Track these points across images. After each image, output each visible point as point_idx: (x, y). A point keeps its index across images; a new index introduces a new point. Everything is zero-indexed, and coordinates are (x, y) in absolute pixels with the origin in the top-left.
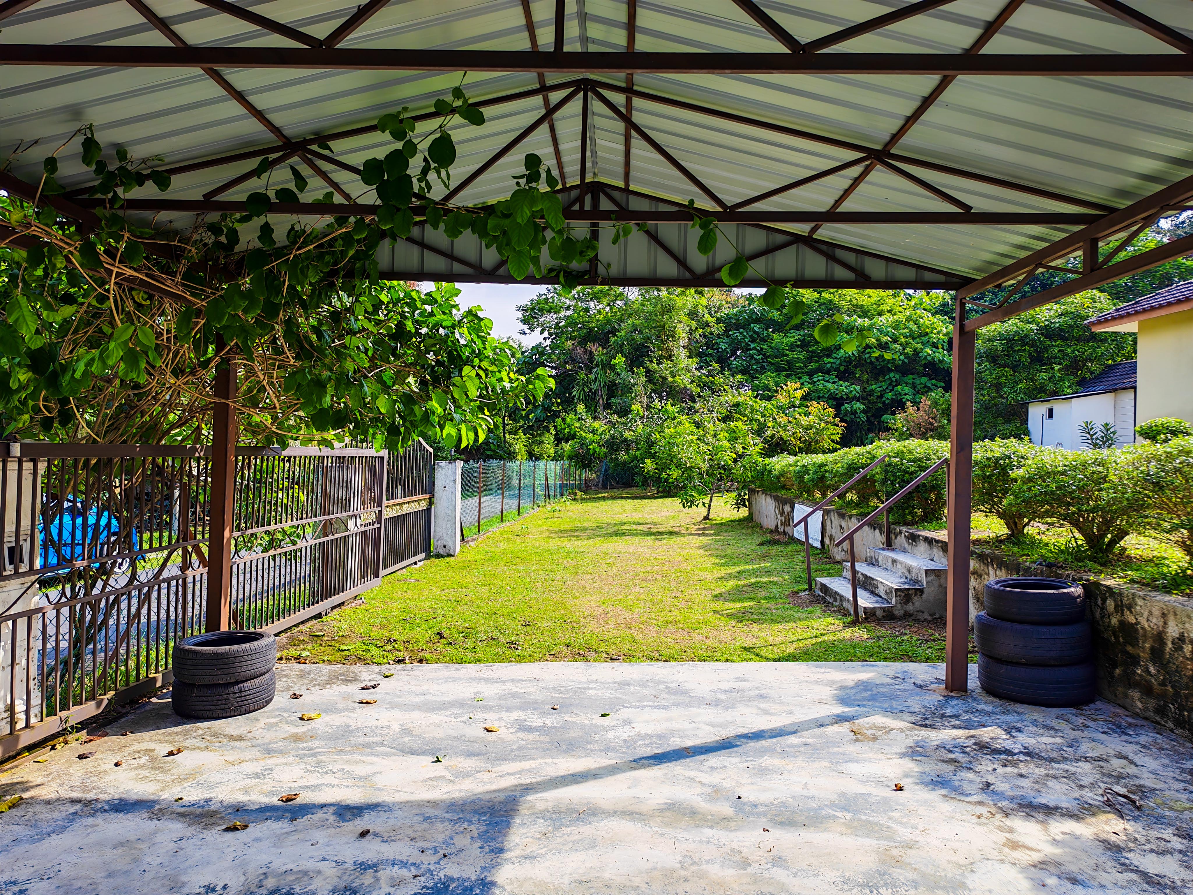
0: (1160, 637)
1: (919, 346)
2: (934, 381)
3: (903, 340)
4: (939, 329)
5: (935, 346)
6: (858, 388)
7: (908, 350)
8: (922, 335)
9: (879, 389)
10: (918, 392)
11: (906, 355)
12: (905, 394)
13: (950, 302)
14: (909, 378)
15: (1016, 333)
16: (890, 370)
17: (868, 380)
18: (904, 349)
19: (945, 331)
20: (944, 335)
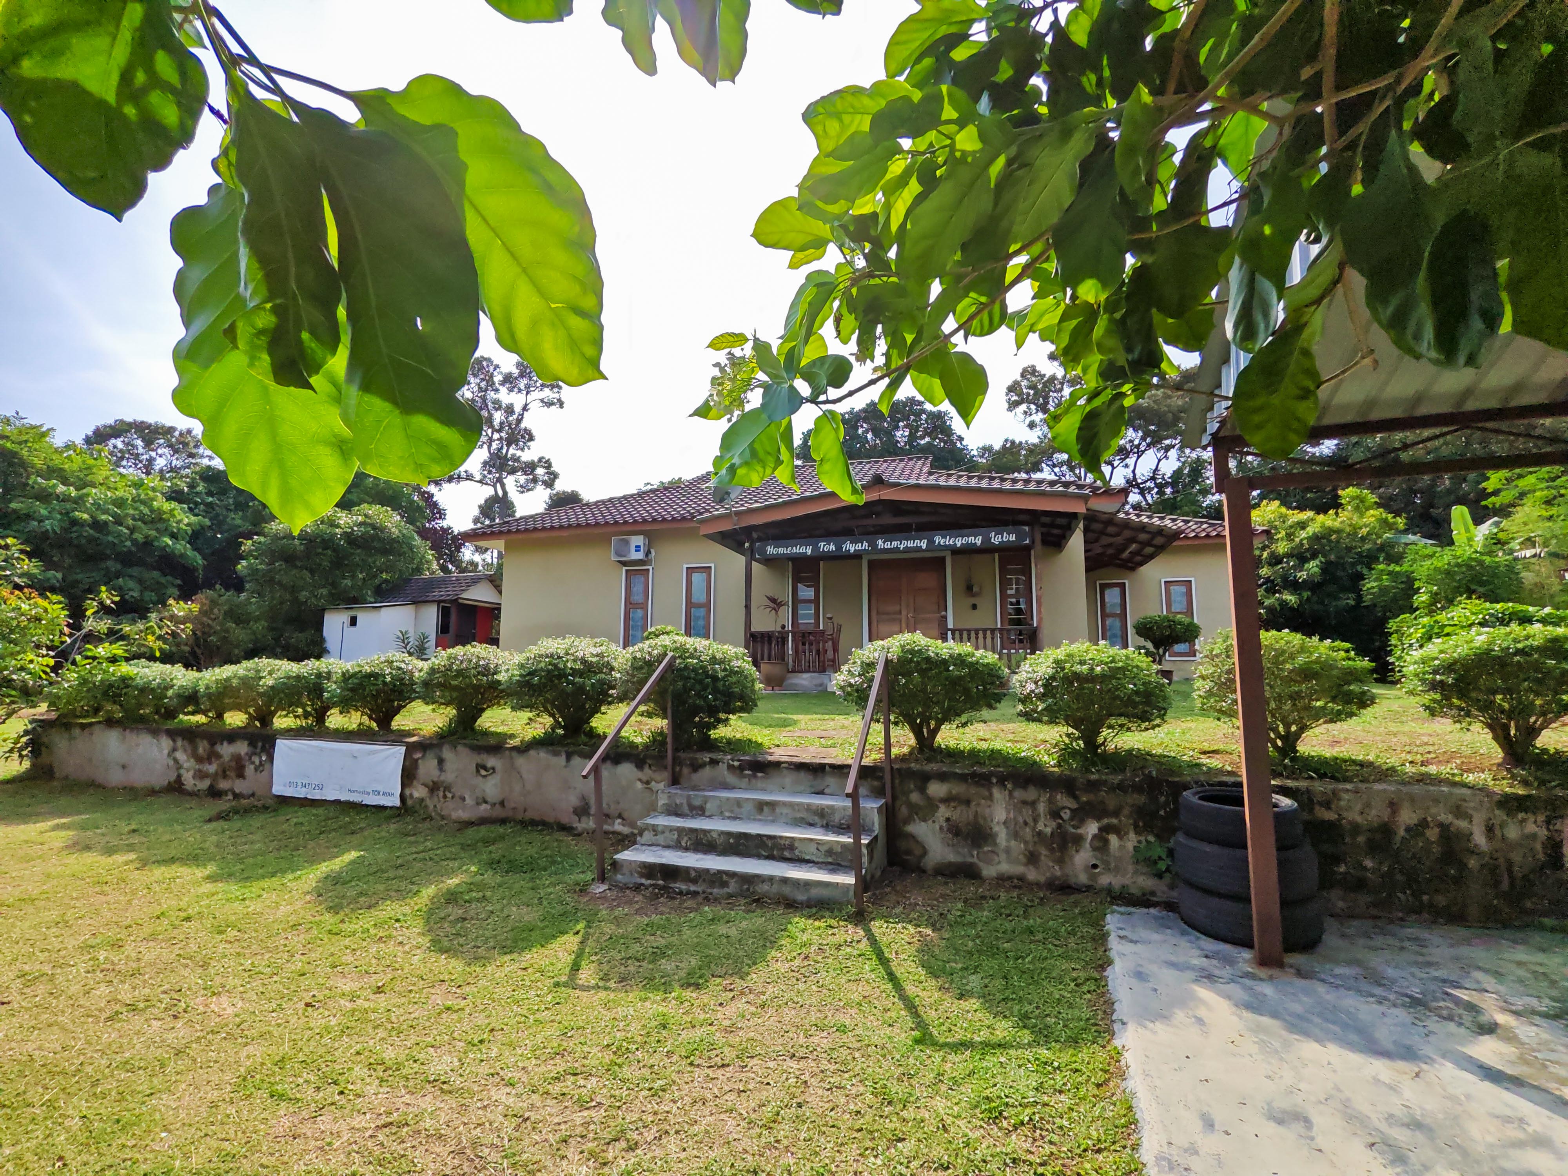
0: (1386, 830)
1: (153, 533)
2: (169, 578)
3: (131, 522)
4: (179, 518)
5: (173, 536)
6: (59, 575)
7: (137, 536)
8: (157, 520)
9: (88, 580)
10: (146, 588)
11: (135, 542)
12: (130, 590)
13: (186, 489)
14: (135, 571)
15: (318, 536)
16: (107, 558)
17: (70, 566)
18: (132, 533)
19: (186, 521)
20: (187, 525)
